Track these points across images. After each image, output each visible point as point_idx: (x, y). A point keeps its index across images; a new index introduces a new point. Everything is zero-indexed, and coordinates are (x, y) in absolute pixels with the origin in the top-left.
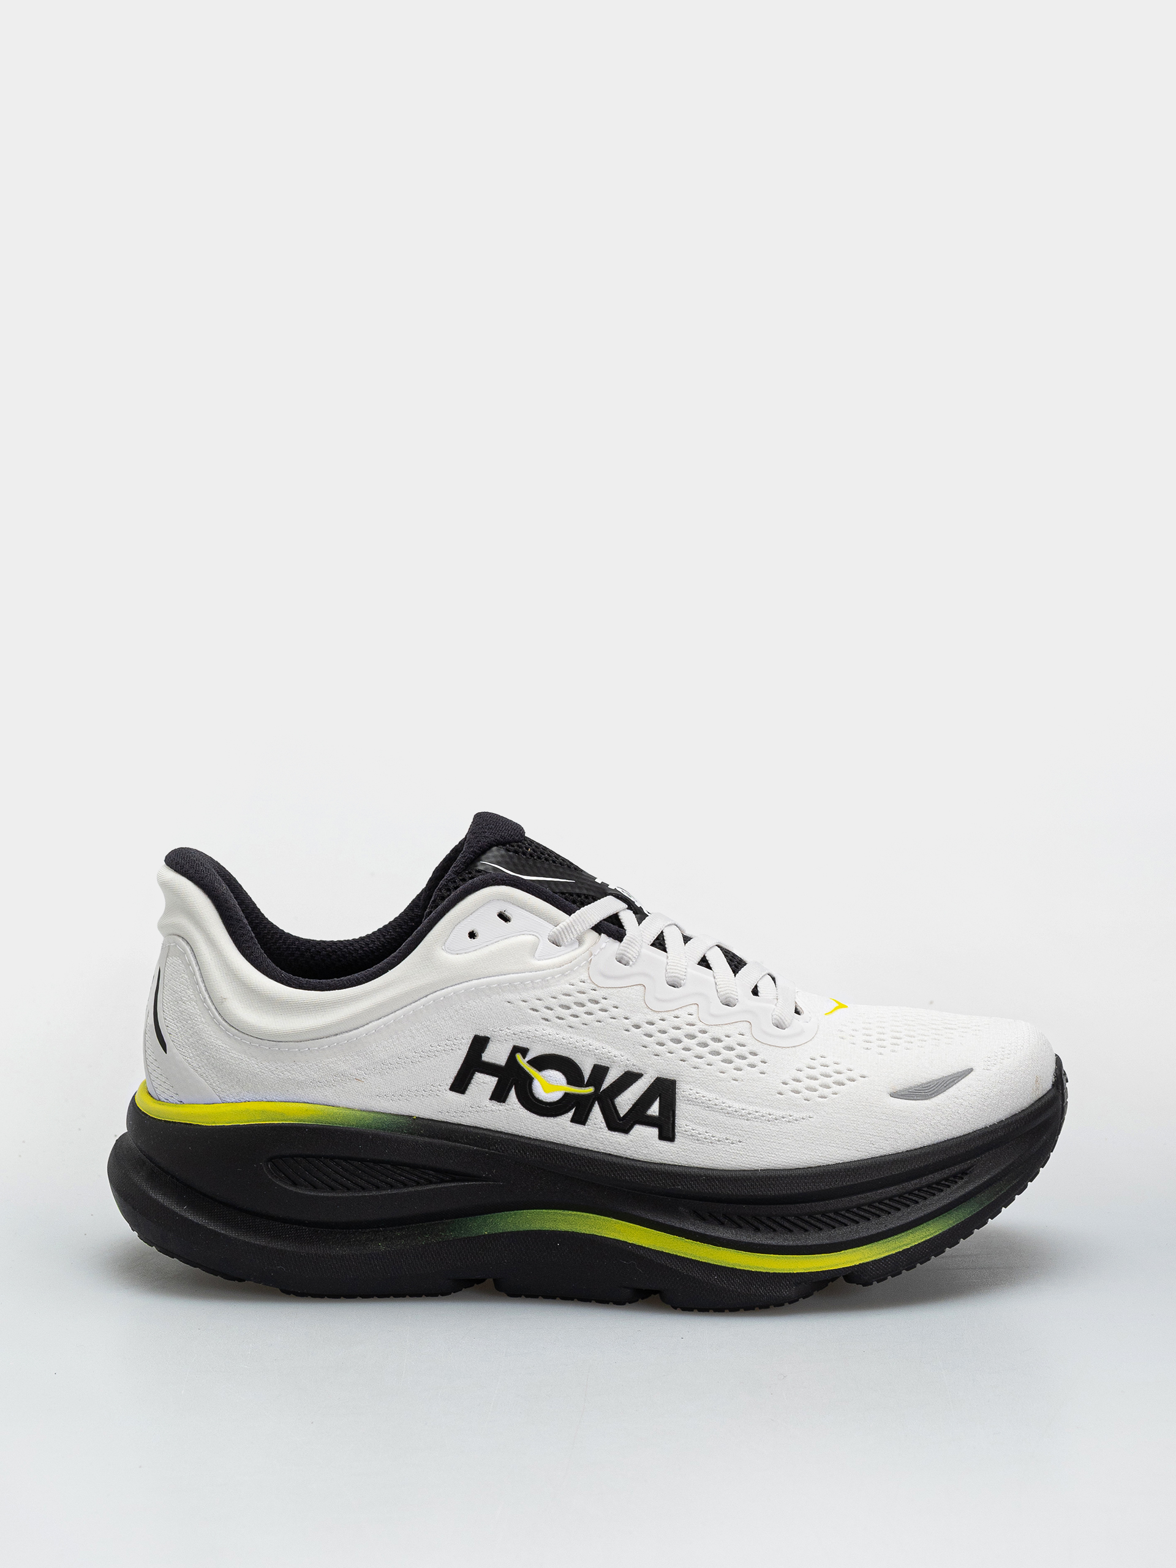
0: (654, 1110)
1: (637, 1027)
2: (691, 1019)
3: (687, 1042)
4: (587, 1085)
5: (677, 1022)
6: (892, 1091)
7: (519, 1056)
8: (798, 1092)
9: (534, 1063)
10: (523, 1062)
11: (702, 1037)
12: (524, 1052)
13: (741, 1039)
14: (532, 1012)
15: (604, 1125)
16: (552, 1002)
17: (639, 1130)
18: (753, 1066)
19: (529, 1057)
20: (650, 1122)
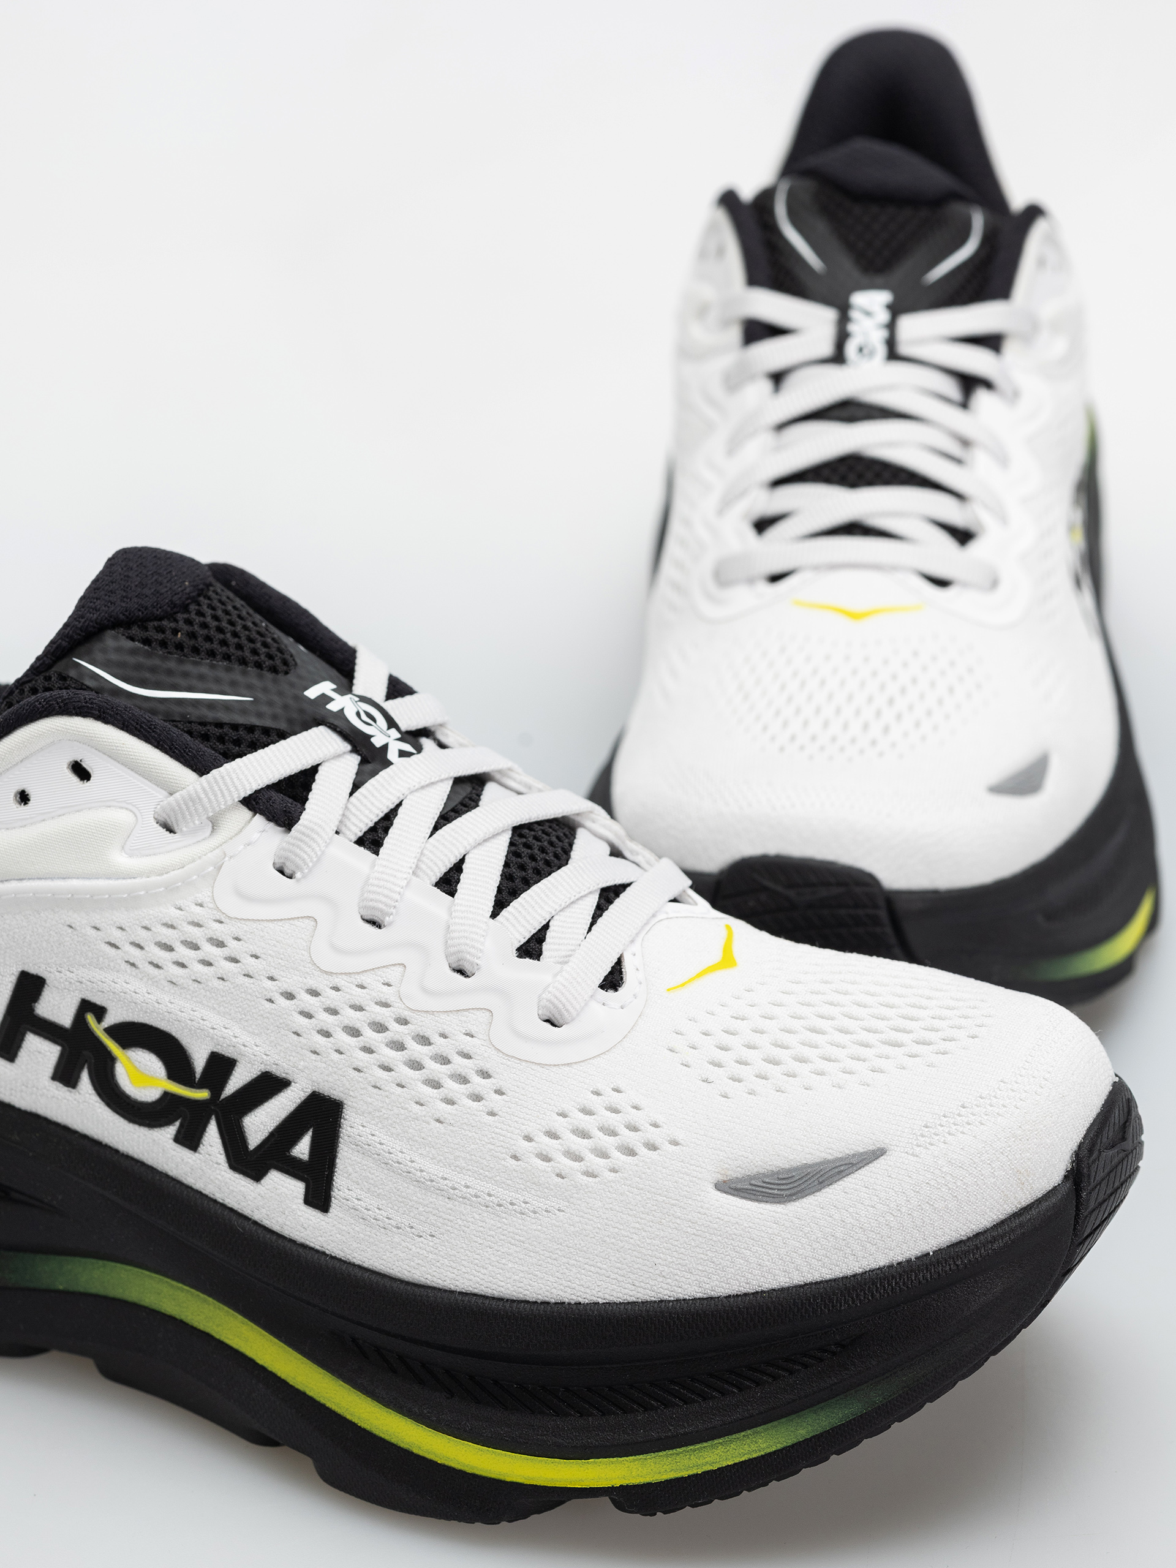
0: (302, 1149)
1: (290, 996)
2: (387, 994)
3: (370, 1036)
4: (200, 1086)
5: (359, 996)
6: (721, 1178)
7: (90, 1019)
8: (547, 1159)
9: (115, 1032)
10: (98, 1029)
11: (396, 1031)
12: (100, 1012)
13: (467, 1044)
14: (108, 949)
15: (222, 1158)
16: (142, 936)
17: (275, 1179)
18: (477, 1098)
19: (110, 1020)
20: (293, 1168)
